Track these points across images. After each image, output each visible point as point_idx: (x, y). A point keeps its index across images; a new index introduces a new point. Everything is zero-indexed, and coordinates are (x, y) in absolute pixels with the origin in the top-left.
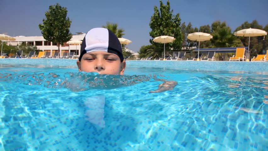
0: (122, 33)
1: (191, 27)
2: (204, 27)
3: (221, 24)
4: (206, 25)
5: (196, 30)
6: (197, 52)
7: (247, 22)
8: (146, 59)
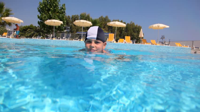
0: (10, 12)
1: (65, 15)
2: (74, 16)
3: (87, 15)
4: (77, 15)
5: (69, 18)
6: (81, 34)
7: (102, 16)
8: (37, 38)
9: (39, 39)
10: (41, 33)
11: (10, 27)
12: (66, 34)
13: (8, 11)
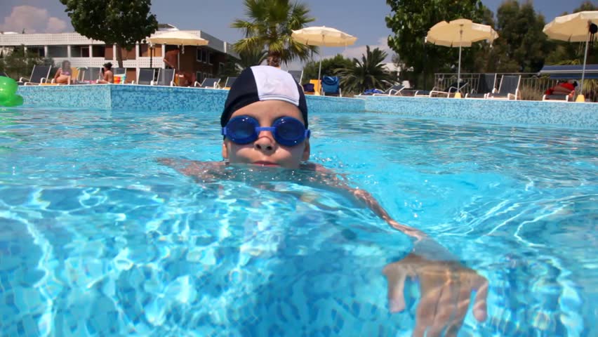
8: (387, 93)
9: (394, 96)
10: (372, 77)
11: (303, 61)
12: (499, 77)
13: (299, 12)
